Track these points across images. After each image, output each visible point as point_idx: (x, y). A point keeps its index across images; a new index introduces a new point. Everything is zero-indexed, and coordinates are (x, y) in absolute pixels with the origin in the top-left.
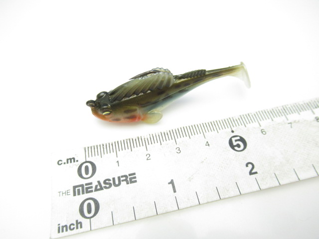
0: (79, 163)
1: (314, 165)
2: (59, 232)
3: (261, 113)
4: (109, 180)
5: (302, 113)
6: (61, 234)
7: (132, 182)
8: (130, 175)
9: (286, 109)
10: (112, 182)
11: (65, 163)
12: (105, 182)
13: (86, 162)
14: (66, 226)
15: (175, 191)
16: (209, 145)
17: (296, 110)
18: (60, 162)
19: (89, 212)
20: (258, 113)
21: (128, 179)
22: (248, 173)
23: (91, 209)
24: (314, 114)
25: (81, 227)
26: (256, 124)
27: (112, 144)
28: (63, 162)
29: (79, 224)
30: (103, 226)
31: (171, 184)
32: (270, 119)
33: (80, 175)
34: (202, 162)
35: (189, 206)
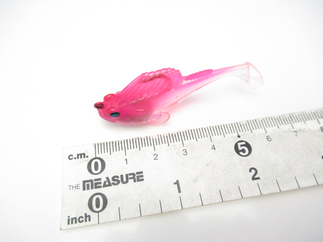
0: (89, 159)
1: (315, 174)
2: (69, 223)
3: (268, 120)
4: (118, 177)
5: (308, 122)
6: (71, 226)
7: (139, 180)
8: (137, 173)
9: (292, 117)
10: (120, 179)
11: (75, 158)
12: (113, 179)
13: (96, 158)
14: (75, 218)
15: (180, 192)
16: (215, 149)
17: (303, 118)
18: (71, 157)
19: (98, 206)
20: (265, 120)
21: (136, 177)
22: (251, 178)
23: (99, 204)
24: (320, 124)
25: (90, 220)
26: (262, 131)
27: (121, 142)
28: (74, 157)
29: (88, 218)
30: (110, 221)
31: (176, 185)
32: (277, 127)
33: (90, 171)
34: (208, 165)
35: (192, 206)
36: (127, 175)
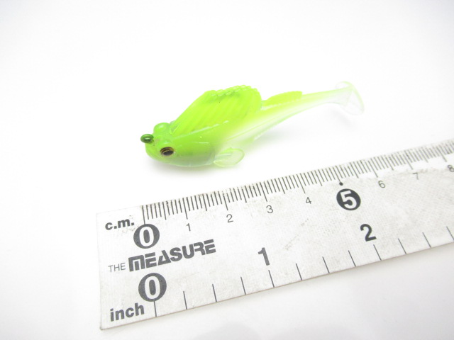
0: (136, 227)
2: (112, 319)
3: (377, 160)
4: (178, 249)
5: (431, 160)
6: (116, 323)
7: (209, 252)
8: (206, 242)
9: (409, 155)
10: (181, 252)
11: (115, 227)
12: (172, 252)
13: (145, 225)
14: (122, 311)
15: (268, 263)
16: (310, 202)
17: (423, 155)
18: (109, 226)
19: (153, 292)
20: (374, 160)
21: (204, 248)
22: (364, 239)
23: (154, 289)
24: (446, 161)
25: (143, 313)
26: (371, 175)
27: (179, 202)
28: (113, 226)
29: (139, 309)
31: (262, 255)
32: (390, 168)
33: (138, 243)
34: (303, 224)
35: (287, 282)
36: (191, 246)
